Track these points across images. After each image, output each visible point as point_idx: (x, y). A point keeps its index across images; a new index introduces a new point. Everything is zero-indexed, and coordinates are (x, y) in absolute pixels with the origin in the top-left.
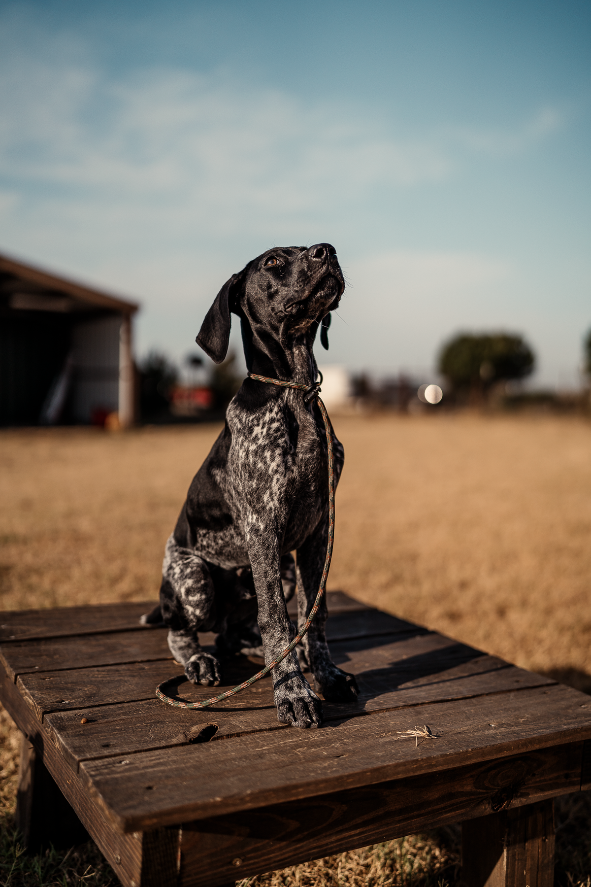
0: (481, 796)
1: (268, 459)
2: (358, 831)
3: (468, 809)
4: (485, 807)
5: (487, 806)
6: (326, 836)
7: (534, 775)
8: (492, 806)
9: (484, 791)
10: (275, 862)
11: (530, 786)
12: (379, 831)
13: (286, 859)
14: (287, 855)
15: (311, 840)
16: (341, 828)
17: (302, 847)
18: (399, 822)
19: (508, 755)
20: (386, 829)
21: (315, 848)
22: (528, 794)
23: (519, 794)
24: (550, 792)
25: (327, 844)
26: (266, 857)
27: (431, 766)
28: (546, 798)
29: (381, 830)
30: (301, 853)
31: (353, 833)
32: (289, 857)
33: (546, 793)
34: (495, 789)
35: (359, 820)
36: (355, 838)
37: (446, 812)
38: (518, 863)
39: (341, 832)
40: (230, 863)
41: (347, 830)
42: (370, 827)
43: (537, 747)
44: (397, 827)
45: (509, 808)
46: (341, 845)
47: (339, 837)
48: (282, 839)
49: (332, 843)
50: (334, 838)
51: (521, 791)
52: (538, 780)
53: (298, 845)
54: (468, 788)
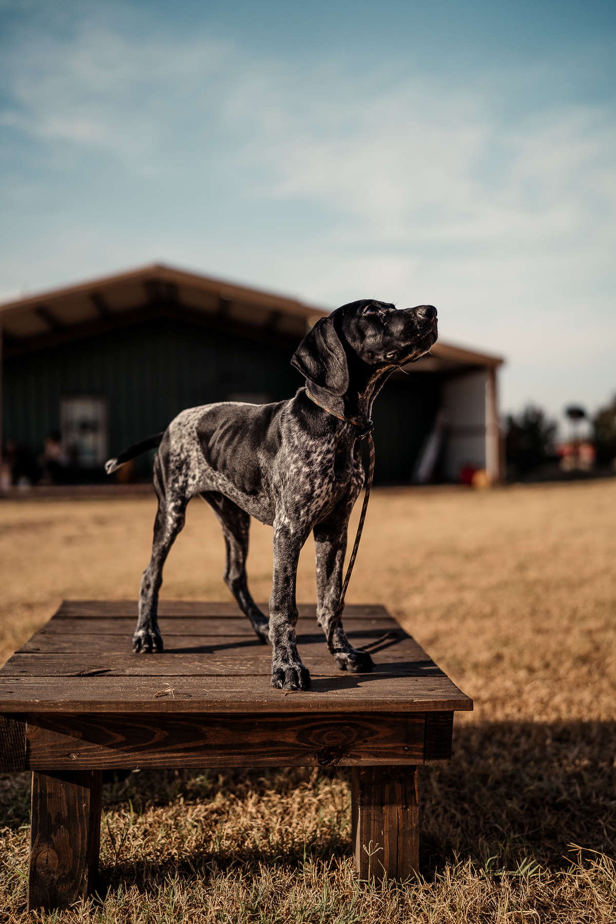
0: (305, 749)
1: (316, 485)
2: (180, 754)
3: (292, 758)
4: (311, 759)
5: (313, 759)
6: (150, 753)
7: (365, 741)
8: (319, 760)
9: (309, 746)
10: (105, 763)
11: (361, 750)
12: (200, 758)
13: (115, 762)
14: (115, 760)
15: (136, 753)
16: (163, 749)
17: (128, 757)
18: (220, 755)
19: (306, 711)
20: (207, 758)
21: (140, 760)
22: (360, 757)
23: (349, 755)
24: (386, 760)
25: (151, 759)
26: (97, 758)
28: (379, 764)
29: (203, 758)
30: (128, 761)
31: (175, 755)
32: (118, 762)
33: (381, 760)
34: (321, 746)
35: (180, 746)
36: (177, 760)
37: (268, 756)
38: (374, 823)
39: (164, 752)
40: (68, 755)
41: (169, 751)
42: (191, 754)
43: (340, 709)
44: (218, 758)
45: (338, 765)
46: (165, 762)
48: (111, 747)
49: (156, 759)
50: (157, 756)
51: (351, 753)
52: (371, 746)
53: (125, 755)
54: (291, 740)
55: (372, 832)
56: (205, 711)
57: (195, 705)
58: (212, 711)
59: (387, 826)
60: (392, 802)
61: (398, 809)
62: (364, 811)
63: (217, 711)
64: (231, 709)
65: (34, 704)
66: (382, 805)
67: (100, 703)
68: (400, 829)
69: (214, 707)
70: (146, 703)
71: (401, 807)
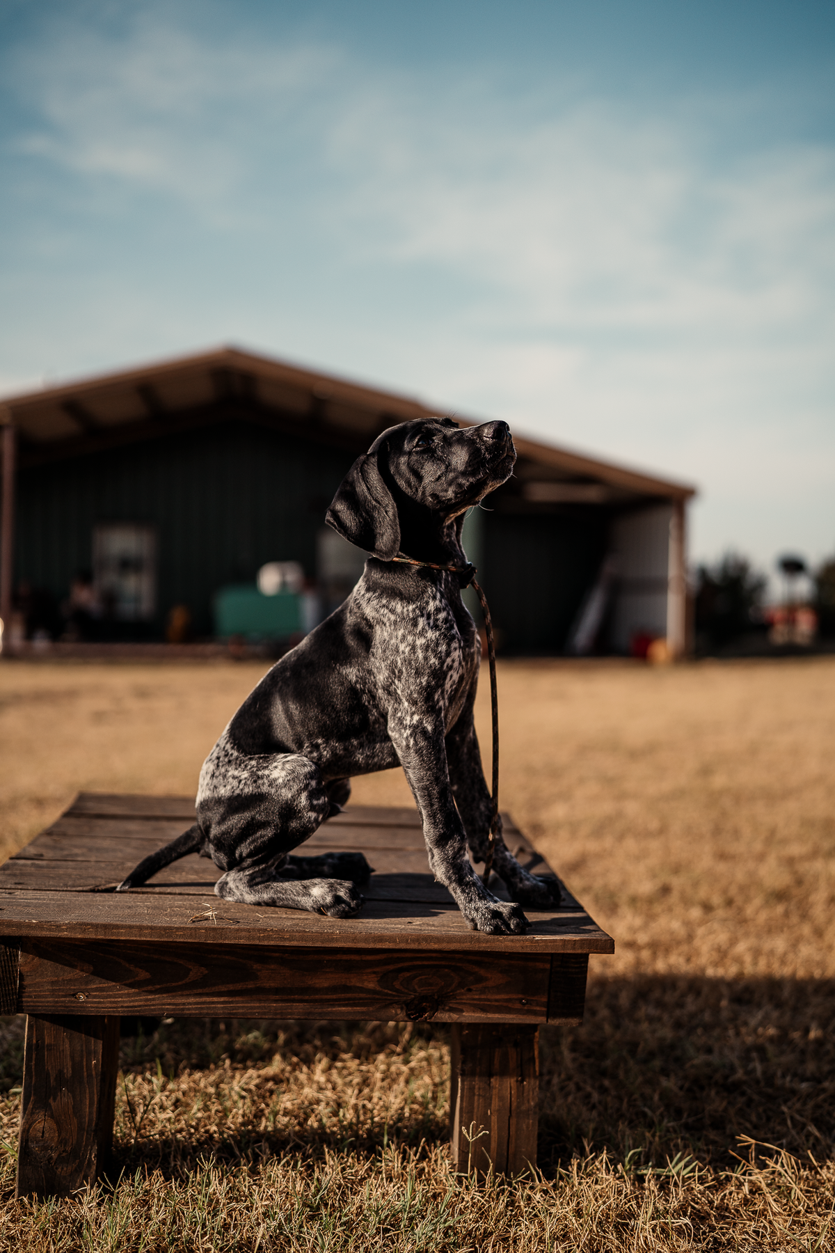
0: (389, 998)
2: (222, 999)
3: (371, 1009)
4: (396, 1011)
5: (399, 1011)
6: (182, 995)
7: (470, 990)
8: (406, 1013)
9: (394, 993)
10: (122, 1007)
11: (463, 1001)
12: (249, 1005)
13: (135, 1007)
14: (136, 1004)
15: (165, 995)
16: (200, 991)
17: (153, 999)
18: (276, 1001)
19: (391, 947)
20: (258, 1005)
21: (169, 1004)
22: (462, 1011)
23: (447, 1008)
24: (497, 1016)
25: (184, 1004)
26: (113, 1000)
27: (283, 939)
28: (487, 1021)
29: (252, 1005)
30: (153, 1005)
31: (215, 999)
32: (140, 1006)
33: (490, 1016)
34: (411, 995)
35: (223, 988)
36: (219, 1006)
37: (340, 1005)
38: (479, 1100)
39: (201, 995)
40: (74, 995)
41: (208, 995)
42: (237, 999)
43: (436, 946)
44: (273, 1006)
45: (433, 1020)
46: (202, 1008)
47: (198, 1000)
48: (131, 986)
49: (190, 1004)
50: (192, 1000)
51: (451, 1005)
52: (477, 997)
53: (149, 997)
54: (371, 985)
55: (475, 1110)
56: (257, 942)
57: (243, 934)
58: (266, 943)
59: (495, 1103)
60: (504, 1073)
61: (510, 1082)
62: (466, 1083)
63: (272, 943)
64: (290, 941)
65: (30, 926)
66: (490, 1075)
67: (117, 927)
68: (513, 1108)
69: (269, 938)
70: (178, 929)
71: (515, 1079)
